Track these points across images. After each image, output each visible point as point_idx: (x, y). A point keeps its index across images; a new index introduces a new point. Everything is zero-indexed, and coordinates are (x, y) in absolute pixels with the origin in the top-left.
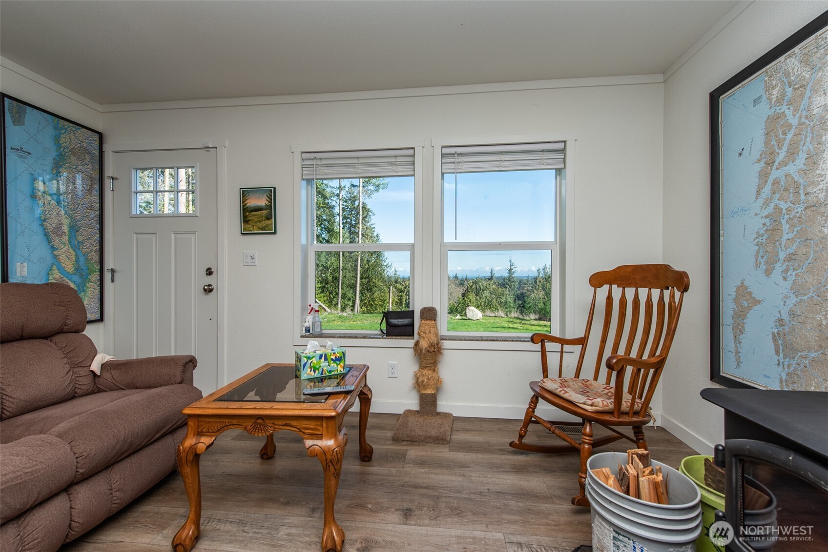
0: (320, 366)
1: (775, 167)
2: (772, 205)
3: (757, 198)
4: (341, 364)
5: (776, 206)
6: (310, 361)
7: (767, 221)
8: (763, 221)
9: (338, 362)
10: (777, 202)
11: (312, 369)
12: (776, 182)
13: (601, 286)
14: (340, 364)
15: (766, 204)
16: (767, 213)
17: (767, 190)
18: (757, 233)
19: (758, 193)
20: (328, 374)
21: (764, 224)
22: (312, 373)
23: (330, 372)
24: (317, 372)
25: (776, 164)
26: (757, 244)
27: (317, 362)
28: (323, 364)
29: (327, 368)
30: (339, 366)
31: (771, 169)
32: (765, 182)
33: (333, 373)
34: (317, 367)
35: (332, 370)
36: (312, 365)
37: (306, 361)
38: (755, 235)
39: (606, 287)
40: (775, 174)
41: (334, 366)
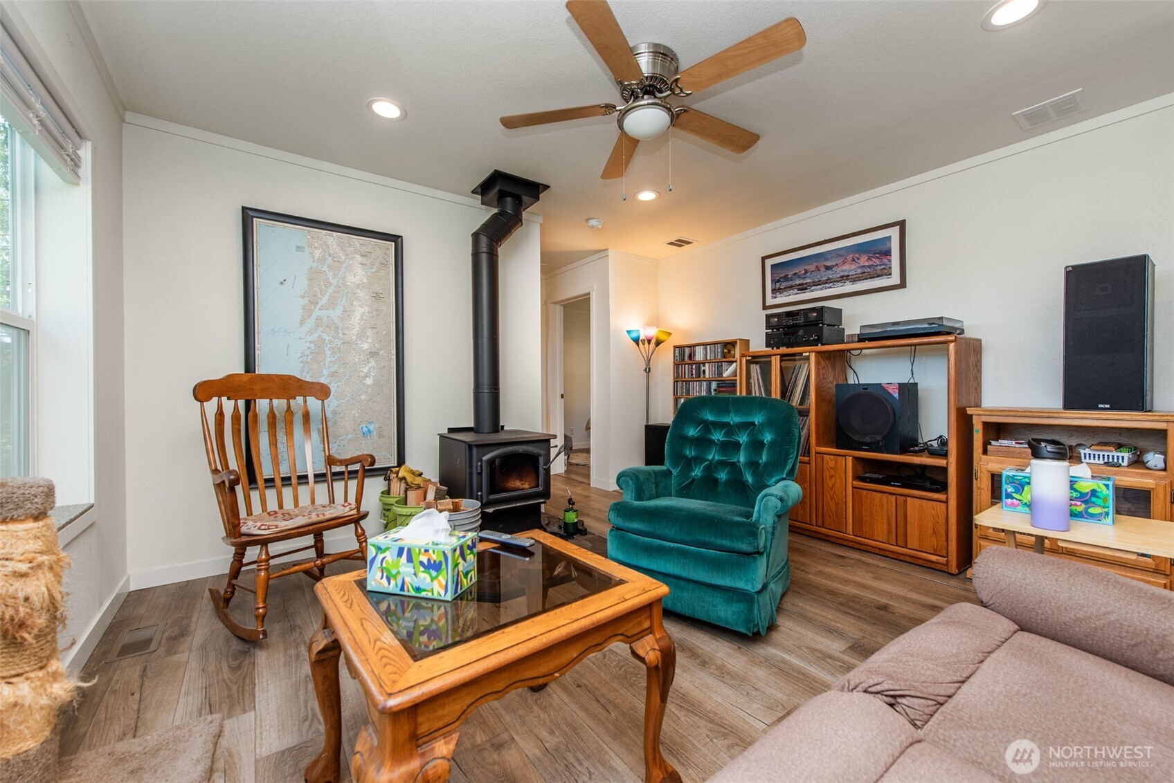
0: (398, 573)
1: (318, 308)
2: (316, 335)
3: (301, 325)
4: (440, 578)
5: (320, 337)
6: (380, 556)
7: (312, 346)
8: (308, 344)
9: (434, 573)
10: (320, 333)
11: (385, 575)
12: (319, 319)
13: (209, 399)
14: (436, 577)
15: (311, 332)
16: (311, 340)
17: (311, 322)
18: (302, 353)
19: (302, 322)
20: (413, 593)
21: (309, 348)
22: (384, 581)
23: (418, 589)
24: (393, 582)
25: (319, 305)
26: (302, 362)
27: (393, 561)
28: (405, 569)
29: (412, 579)
30: (436, 582)
31: (315, 308)
32: (310, 316)
33: (423, 594)
34: (394, 572)
35: (422, 587)
36: (384, 565)
37: (374, 554)
38: (300, 355)
39: (215, 399)
40: (317, 313)
41: (425, 578)
